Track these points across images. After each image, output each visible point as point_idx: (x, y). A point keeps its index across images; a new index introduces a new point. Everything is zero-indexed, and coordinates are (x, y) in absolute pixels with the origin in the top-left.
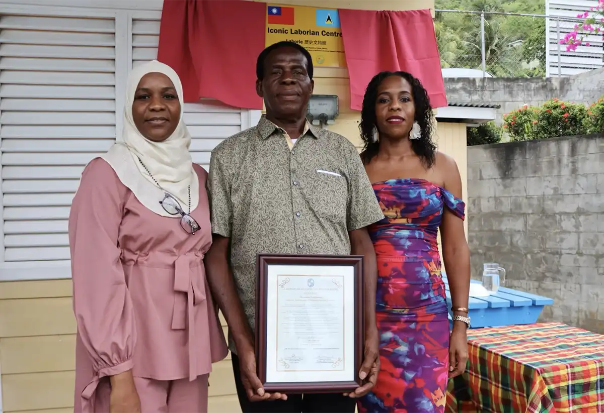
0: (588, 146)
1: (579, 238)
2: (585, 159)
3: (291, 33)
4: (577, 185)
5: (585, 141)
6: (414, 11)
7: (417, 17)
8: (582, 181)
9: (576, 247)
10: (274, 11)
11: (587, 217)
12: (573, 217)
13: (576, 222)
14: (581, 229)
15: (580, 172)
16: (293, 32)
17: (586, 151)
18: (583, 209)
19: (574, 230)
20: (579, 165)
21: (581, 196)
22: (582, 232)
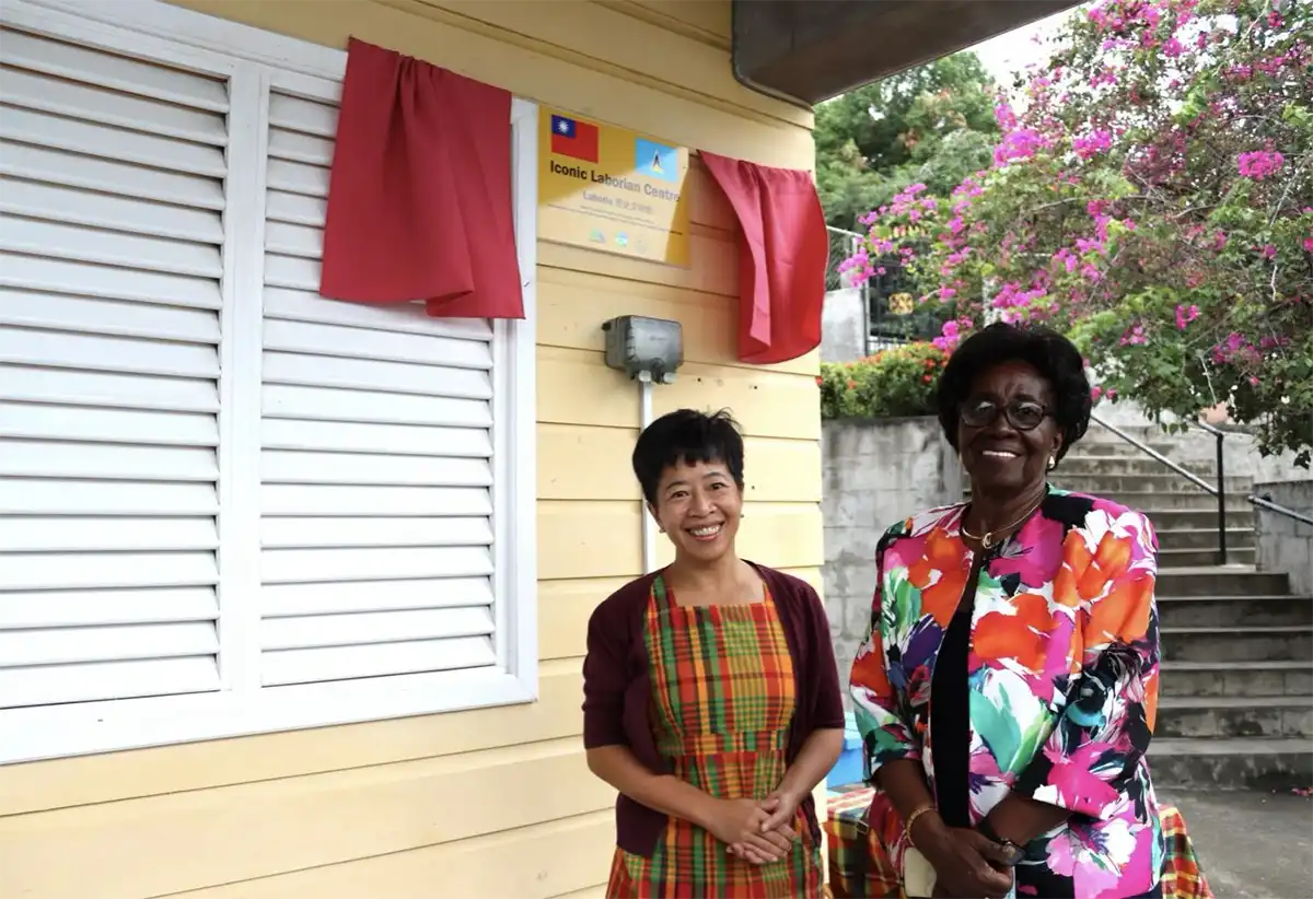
0: (859, 441)
1: (844, 607)
2: (854, 464)
3: (593, 180)
4: (840, 510)
5: (853, 431)
6: (786, 171)
7: (791, 184)
8: (849, 503)
9: (840, 625)
10: (563, 127)
11: (861, 569)
12: (834, 569)
13: (838, 576)
14: (848, 591)
15: (846, 487)
16: (596, 178)
17: (856, 450)
18: (852, 554)
19: (836, 592)
20: (844, 474)
21: (849, 531)
22: (849, 596)
